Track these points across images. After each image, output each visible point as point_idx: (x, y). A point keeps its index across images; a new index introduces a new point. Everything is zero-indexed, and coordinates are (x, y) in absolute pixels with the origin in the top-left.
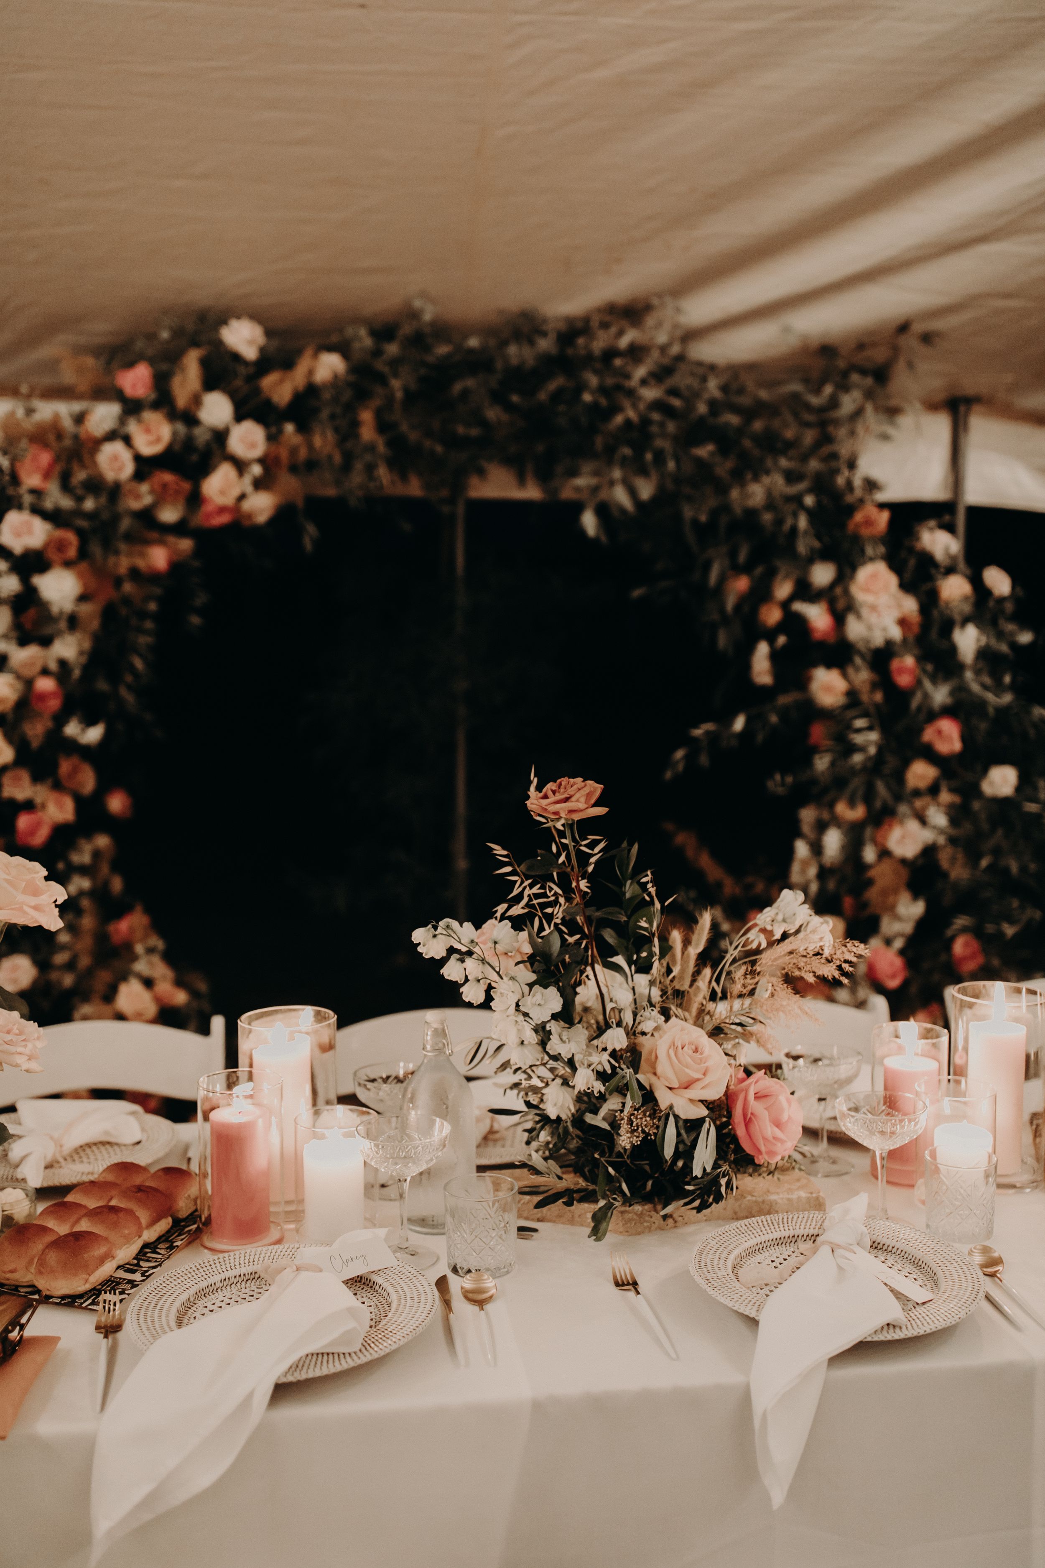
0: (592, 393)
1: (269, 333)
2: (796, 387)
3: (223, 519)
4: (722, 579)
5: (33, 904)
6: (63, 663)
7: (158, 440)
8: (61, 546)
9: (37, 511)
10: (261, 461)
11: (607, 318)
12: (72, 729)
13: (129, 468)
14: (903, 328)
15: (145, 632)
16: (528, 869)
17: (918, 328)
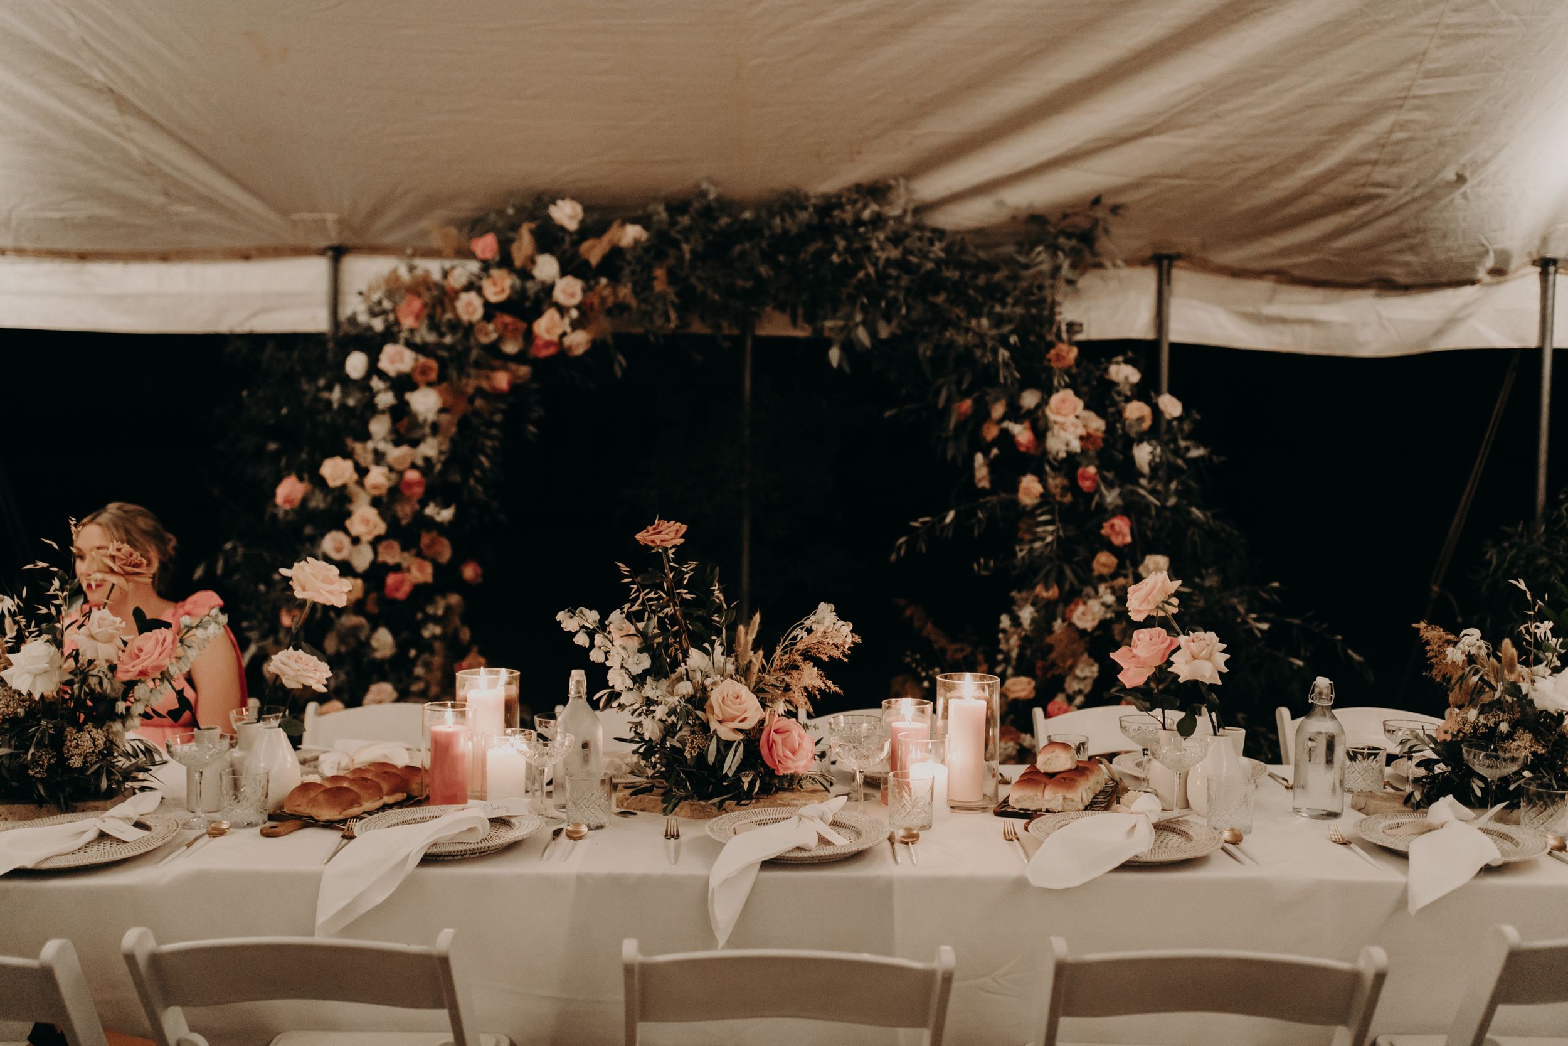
0: (839, 255)
1: (586, 209)
2: (1009, 249)
3: (551, 351)
4: (949, 400)
5: (328, 589)
6: (427, 459)
7: (503, 291)
8: (424, 370)
9: (410, 345)
10: (578, 307)
11: (855, 196)
12: (430, 510)
13: (479, 313)
14: (1097, 201)
15: (491, 438)
16: (643, 579)
17: (1109, 201)
